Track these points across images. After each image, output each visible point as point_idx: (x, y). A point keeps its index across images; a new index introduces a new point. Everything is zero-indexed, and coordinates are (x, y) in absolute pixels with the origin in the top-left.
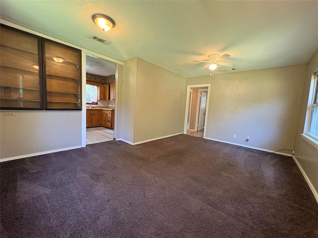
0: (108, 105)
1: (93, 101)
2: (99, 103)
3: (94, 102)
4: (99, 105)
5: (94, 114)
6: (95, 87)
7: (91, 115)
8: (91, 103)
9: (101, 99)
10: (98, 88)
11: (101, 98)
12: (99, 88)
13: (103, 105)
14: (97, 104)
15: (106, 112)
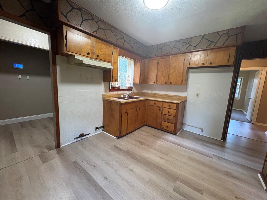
1: (128, 85)
4: (134, 91)
6: (132, 63)
7: (136, 110)
10: (135, 64)
14: (132, 89)
15: (160, 105)
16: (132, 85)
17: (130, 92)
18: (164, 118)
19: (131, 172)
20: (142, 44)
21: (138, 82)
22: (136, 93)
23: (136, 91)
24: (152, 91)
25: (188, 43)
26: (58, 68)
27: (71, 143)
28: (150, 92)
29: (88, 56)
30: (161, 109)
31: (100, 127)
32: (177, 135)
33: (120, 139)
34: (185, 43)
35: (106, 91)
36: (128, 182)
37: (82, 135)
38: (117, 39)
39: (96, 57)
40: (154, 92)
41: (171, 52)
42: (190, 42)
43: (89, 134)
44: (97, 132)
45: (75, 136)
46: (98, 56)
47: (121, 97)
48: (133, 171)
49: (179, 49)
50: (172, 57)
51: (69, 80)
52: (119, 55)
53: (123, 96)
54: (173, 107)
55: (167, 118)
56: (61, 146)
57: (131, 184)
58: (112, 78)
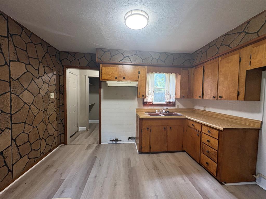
0: (194, 106)
1: (167, 100)
2: (178, 103)
3: (170, 103)
4: (178, 106)
5: (171, 128)
6: (173, 76)
7: (165, 128)
8: (165, 103)
9: (182, 97)
10: (176, 77)
11: (182, 95)
12: (179, 76)
13: (185, 107)
14: (174, 105)
15: (199, 128)
16: (172, 100)
17: (172, 108)
18: (204, 149)
19: (113, 186)
20: (181, 53)
21: (178, 96)
22: (183, 109)
23: (181, 107)
24: (204, 108)
25: (243, 31)
26: (102, 90)
27: (108, 143)
28: (202, 108)
29: (116, 79)
30: (200, 134)
31: (133, 138)
32: (226, 185)
33: (141, 155)
34: (238, 33)
35: (139, 106)
36: (102, 191)
37: (116, 140)
38: (143, 60)
39: (123, 79)
40: (207, 109)
41: (218, 53)
42: (246, 29)
43: (121, 141)
44: (129, 142)
45: (111, 139)
46: (124, 78)
47: (156, 113)
48: (115, 186)
49: (229, 46)
50: (222, 59)
51: (109, 97)
52: (148, 73)
53: (158, 111)
54: (214, 135)
55: (207, 150)
56: (101, 143)
57: (102, 194)
58: (139, 95)
